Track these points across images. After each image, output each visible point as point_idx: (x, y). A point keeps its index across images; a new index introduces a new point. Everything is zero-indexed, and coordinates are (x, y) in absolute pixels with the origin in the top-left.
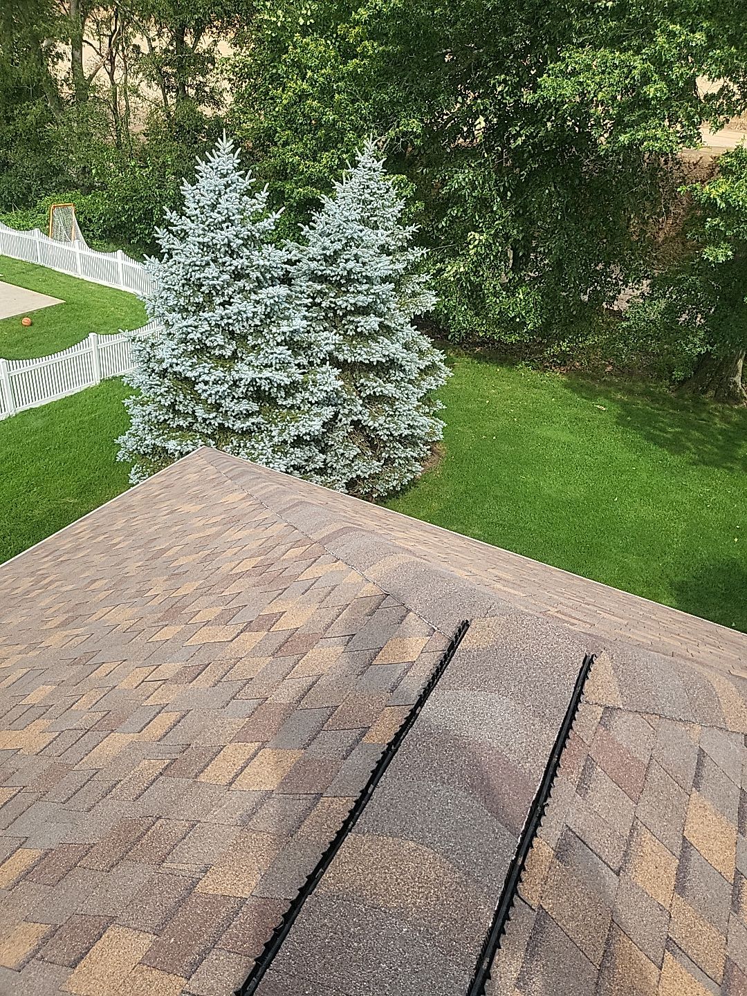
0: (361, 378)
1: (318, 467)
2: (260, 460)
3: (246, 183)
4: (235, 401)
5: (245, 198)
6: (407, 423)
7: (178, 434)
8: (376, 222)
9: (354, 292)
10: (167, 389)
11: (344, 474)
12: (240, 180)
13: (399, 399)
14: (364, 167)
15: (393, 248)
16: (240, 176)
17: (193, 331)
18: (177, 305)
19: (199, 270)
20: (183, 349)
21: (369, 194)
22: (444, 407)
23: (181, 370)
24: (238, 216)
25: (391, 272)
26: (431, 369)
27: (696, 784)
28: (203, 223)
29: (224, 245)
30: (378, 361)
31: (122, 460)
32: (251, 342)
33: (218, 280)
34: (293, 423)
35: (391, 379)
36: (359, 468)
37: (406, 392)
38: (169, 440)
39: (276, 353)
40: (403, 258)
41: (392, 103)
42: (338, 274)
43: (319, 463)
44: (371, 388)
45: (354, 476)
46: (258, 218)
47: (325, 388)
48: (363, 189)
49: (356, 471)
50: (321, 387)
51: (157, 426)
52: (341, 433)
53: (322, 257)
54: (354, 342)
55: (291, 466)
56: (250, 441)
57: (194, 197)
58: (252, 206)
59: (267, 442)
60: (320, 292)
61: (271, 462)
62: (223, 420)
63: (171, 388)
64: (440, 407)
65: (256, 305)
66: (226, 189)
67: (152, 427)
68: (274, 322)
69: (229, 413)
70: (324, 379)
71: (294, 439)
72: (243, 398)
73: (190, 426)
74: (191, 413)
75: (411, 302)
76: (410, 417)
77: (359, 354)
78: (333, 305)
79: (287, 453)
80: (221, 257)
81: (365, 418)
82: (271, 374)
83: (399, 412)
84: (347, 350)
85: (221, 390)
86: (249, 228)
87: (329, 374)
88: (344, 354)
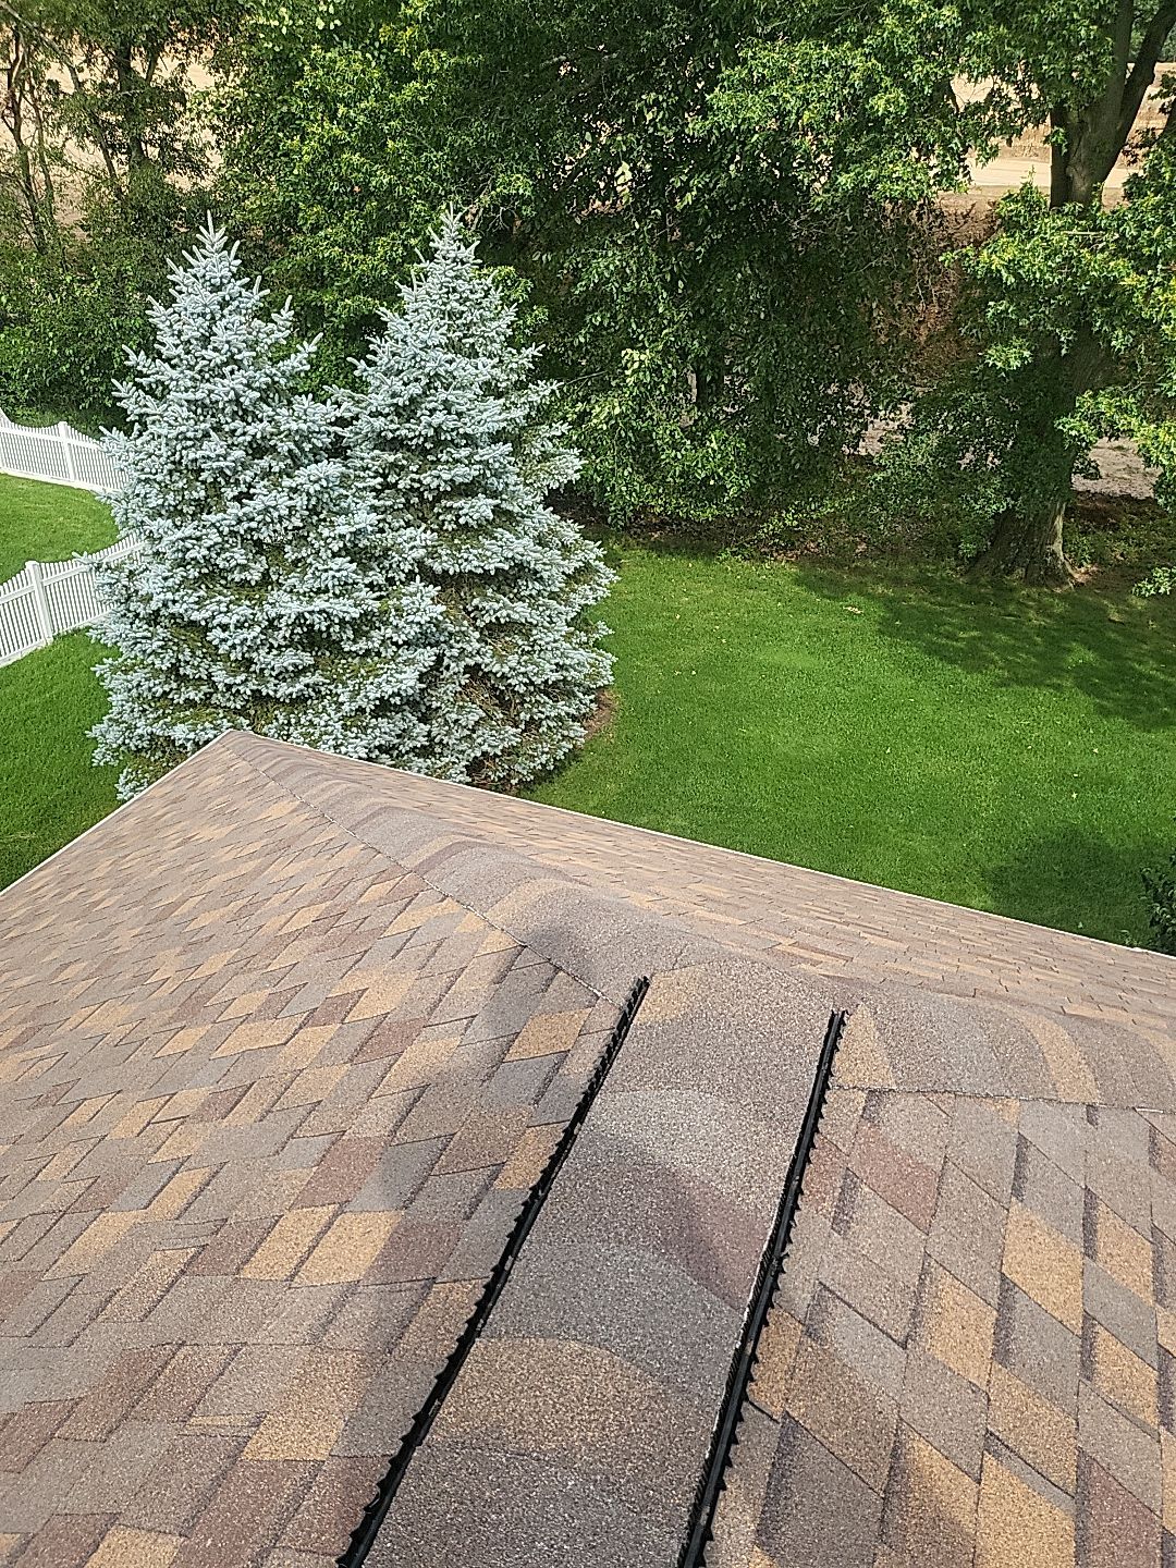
0: (474, 597)
1: (419, 746)
2: (324, 743)
3: (255, 297)
4: (275, 652)
5: (257, 323)
6: (553, 662)
7: (188, 713)
8: (473, 345)
9: (448, 462)
10: (163, 643)
11: (463, 752)
12: (244, 293)
13: (537, 625)
14: (444, 258)
15: (504, 385)
16: (243, 286)
17: (194, 545)
18: (163, 505)
19: (193, 446)
20: (182, 576)
21: (457, 301)
22: (611, 632)
23: (182, 611)
24: (246, 354)
25: (505, 424)
26: (584, 573)
27: (1017, 1192)
28: (191, 368)
29: (230, 401)
30: (497, 569)
31: (102, 764)
32: (290, 555)
33: (225, 459)
34: (371, 679)
35: (522, 594)
36: (484, 741)
37: (548, 612)
38: (175, 724)
39: (331, 569)
40: (523, 400)
41: (482, 149)
42: (420, 435)
43: (420, 738)
44: (492, 612)
45: (479, 754)
46: (280, 353)
47: (417, 619)
48: (448, 293)
49: (480, 745)
50: (411, 618)
51: (153, 704)
52: (450, 687)
53: (392, 409)
54: (456, 541)
55: (376, 747)
56: (305, 713)
57: (171, 326)
58: (268, 335)
59: (333, 713)
60: (394, 465)
61: (342, 744)
62: (259, 685)
63: (170, 640)
64: (605, 633)
65: (291, 495)
66: (222, 309)
67: (145, 706)
68: (325, 520)
69: (267, 672)
70: (413, 603)
71: (375, 705)
72: (287, 647)
73: (207, 699)
74: (205, 678)
75: (541, 470)
76: (558, 652)
77: (466, 560)
78: (416, 485)
79: (366, 728)
80: (227, 423)
81: (487, 661)
82: (328, 604)
83: (540, 645)
84: (447, 555)
85: (250, 637)
86: (268, 372)
87: (422, 596)
88: (441, 562)
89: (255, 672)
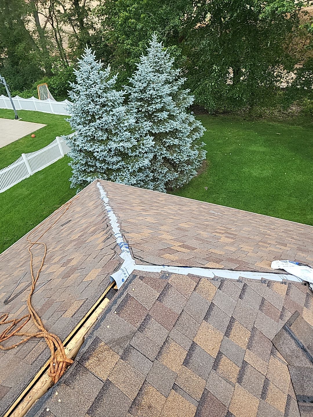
0: (164, 139)
1: (151, 179)
2: (125, 180)
3: (101, 64)
4: (111, 157)
5: (101, 72)
6: (186, 155)
7: (91, 174)
8: (162, 70)
9: (155, 103)
10: (83, 157)
11: (163, 180)
12: (98, 64)
13: (182, 145)
14: (153, 47)
15: (171, 80)
17: (88, 131)
18: (80, 122)
19: (87, 106)
20: (86, 140)
21: (157, 59)
22: (206, 144)
23: (86, 148)
24: (98, 80)
25: (172, 91)
26: (196, 130)
28: (85, 86)
29: (95, 93)
30: (169, 131)
31: (72, 188)
32: (113, 132)
33: (95, 109)
34: (136, 163)
35: (177, 137)
36: (169, 177)
37: (185, 141)
38: (88, 177)
39: (124, 135)
40: (177, 84)
42: (147, 97)
43: (151, 177)
44: (168, 143)
45: (167, 180)
46: (108, 79)
47: (148, 146)
48: (155, 57)
49: (168, 178)
50: (146, 146)
51: (82, 172)
52: (159, 163)
53: (139, 90)
54: (158, 124)
55: (139, 180)
56: (120, 173)
57: (79, 75)
58: (104, 75)
59: (127, 172)
60: (141, 105)
61: (130, 180)
62: (108, 166)
63: (85, 156)
64: (204, 145)
65: (112, 116)
66: (92, 70)
67: (81, 173)
68: (122, 122)
69: (110, 163)
70: (147, 142)
71: (138, 169)
72: (114, 156)
73: (95, 170)
74: (94, 165)
75: (183, 102)
76: (188, 152)
77: (161, 129)
78: (147, 110)
79: (136, 175)
80: (95, 99)
81: (168, 156)
82: (123, 144)
83: (183, 150)
84: (156, 128)
85: (104, 154)
86: (105, 84)
87: (150, 140)
88: (154, 130)
89: (107, 163)
